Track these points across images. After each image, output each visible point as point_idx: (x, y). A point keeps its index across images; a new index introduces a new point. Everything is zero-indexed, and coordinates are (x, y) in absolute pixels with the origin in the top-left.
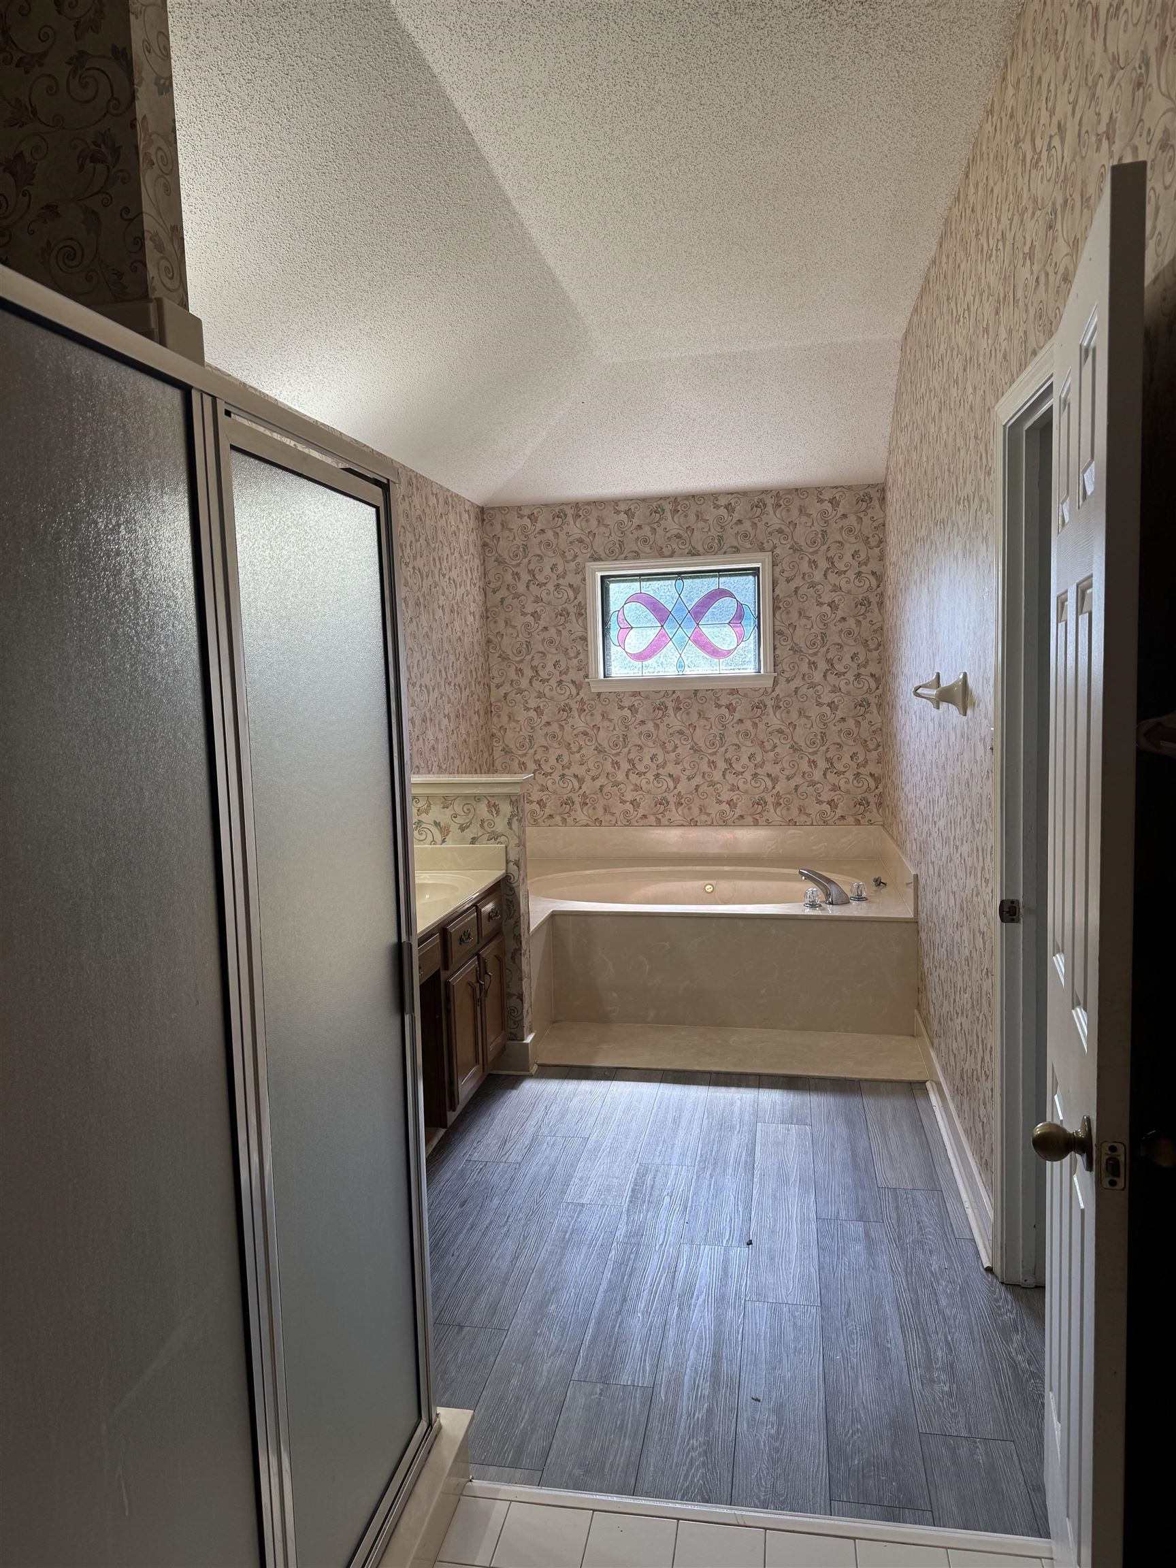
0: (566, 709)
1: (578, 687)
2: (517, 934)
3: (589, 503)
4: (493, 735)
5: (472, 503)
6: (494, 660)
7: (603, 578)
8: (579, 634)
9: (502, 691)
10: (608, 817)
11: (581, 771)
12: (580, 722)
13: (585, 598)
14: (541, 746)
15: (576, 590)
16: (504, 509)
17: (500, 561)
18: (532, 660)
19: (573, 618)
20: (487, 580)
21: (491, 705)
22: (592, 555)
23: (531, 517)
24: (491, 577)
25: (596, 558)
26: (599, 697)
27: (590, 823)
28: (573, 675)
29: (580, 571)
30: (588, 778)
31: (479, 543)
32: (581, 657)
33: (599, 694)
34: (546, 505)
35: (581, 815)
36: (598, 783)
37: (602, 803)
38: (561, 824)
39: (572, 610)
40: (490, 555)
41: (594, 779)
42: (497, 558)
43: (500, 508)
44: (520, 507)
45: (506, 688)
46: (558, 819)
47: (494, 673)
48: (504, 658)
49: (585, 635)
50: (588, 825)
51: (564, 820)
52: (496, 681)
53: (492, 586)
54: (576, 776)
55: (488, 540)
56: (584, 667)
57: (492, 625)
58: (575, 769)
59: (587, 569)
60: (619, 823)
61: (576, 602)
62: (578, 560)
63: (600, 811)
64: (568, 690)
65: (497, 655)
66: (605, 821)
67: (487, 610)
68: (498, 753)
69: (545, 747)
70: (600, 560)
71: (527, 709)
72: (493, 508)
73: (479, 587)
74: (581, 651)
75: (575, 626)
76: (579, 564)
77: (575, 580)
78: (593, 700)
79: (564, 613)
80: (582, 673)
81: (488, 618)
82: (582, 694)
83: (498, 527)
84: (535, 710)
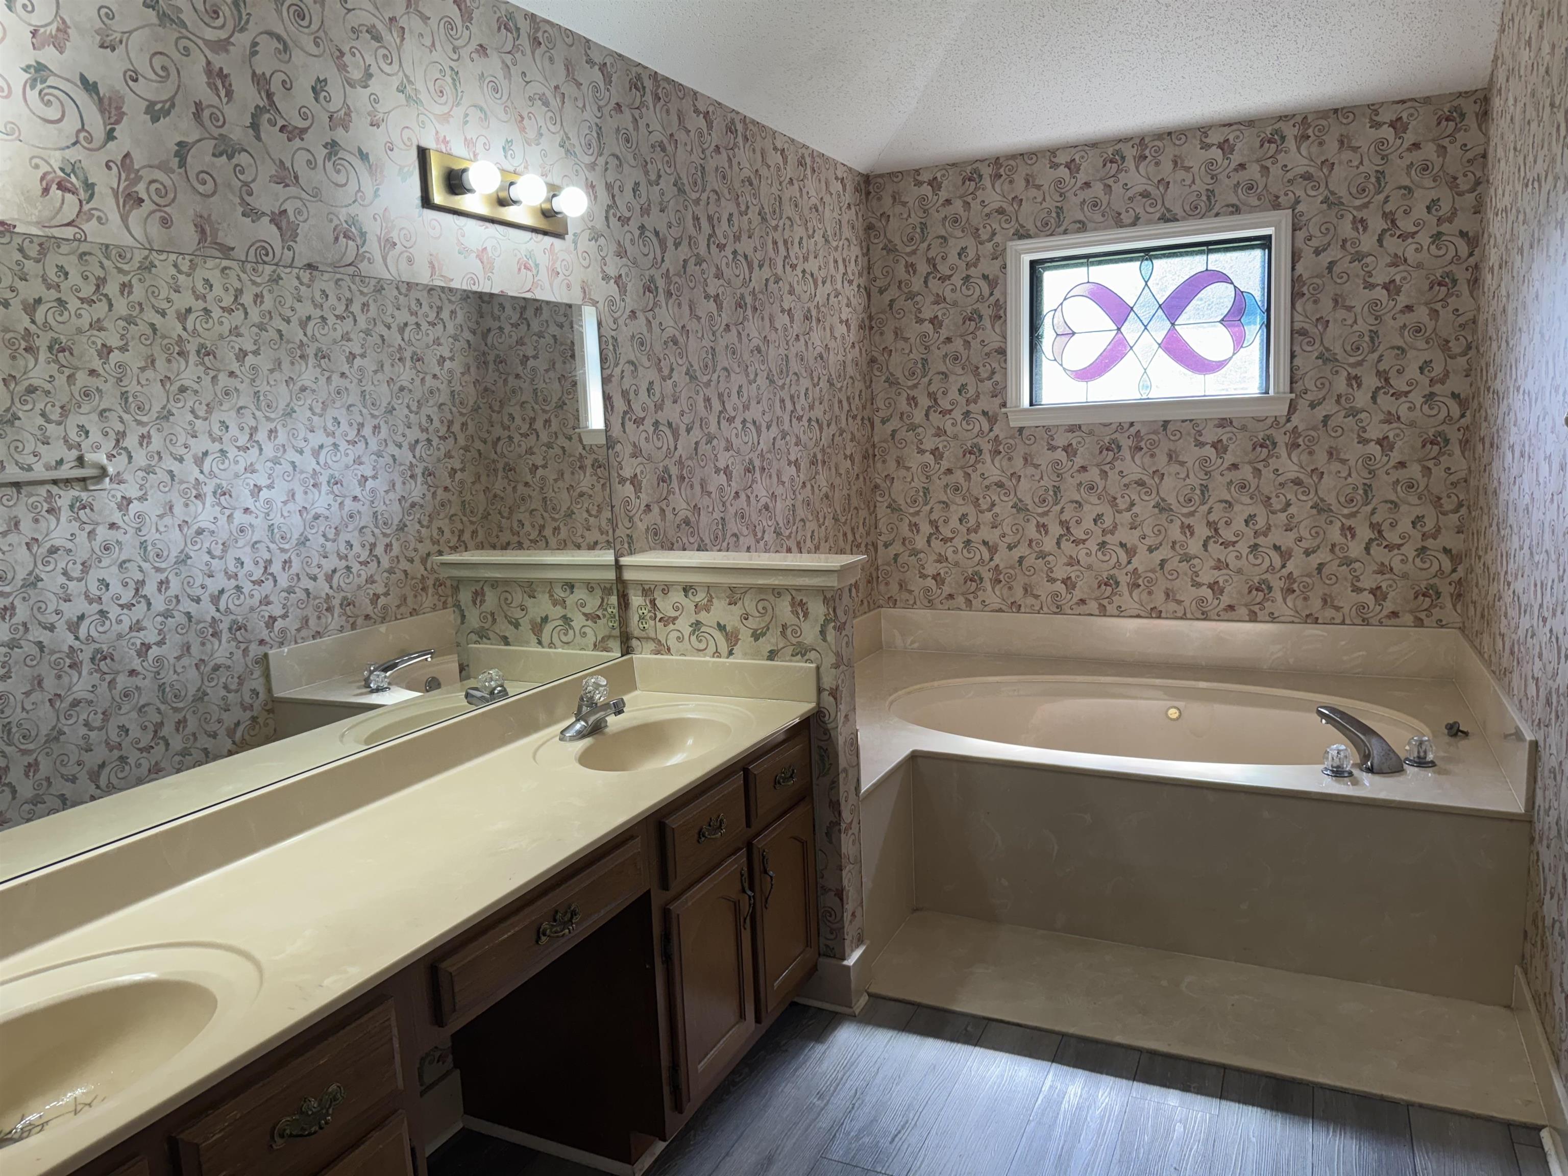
0: (975, 451)
1: (992, 419)
2: (834, 799)
3: (1013, 157)
4: (876, 487)
5: (850, 169)
6: (879, 385)
7: (1033, 264)
8: (996, 345)
9: (889, 427)
10: (1030, 600)
11: (992, 536)
12: (993, 469)
13: (1005, 294)
14: (940, 502)
15: (992, 282)
16: (894, 176)
17: (889, 249)
18: (930, 384)
19: (987, 322)
20: (872, 276)
21: (874, 446)
22: (1018, 231)
23: (934, 184)
24: (877, 272)
25: (1023, 234)
26: (1021, 434)
27: (1004, 607)
28: (986, 403)
29: (999, 255)
30: (1002, 547)
31: (859, 225)
32: (997, 377)
33: (1021, 430)
34: (953, 165)
35: (991, 595)
36: (1017, 553)
37: (1021, 580)
38: (964, 607)
39: (986, 312)
40: (876, 241)
41: (1010, 548)
42: (886, 245)
43: (891, 175)
44: (917, 171)
45: (894, 424)
46: (961, 600)
47: (880, 403)
48: (892, 382)
49: (1002, 345)
50: (1001, 610)
51: (969, 602)
52: (881, 414)
53: (879, 283)
54: (985, 543)
55: (873, 221)
56: (1000, 392)
57: (877, 338)
58: (985, 533)
59: (1008, 250)
60: (1045, 609)
61: (992, 300)
62: (997, 239)
63: (1019, 592)
64: (977, 424)
65: (884, 378)
66: (1026, 606)
67: (870, 318)
68: (882, 510)
69: (944, 502)
70: (1029, 236)
71: (921, 452)
72: (881, 176)
73: (859, 286)
74: (998, 368)
75: (989, 334)
76: (997, 245)
77: (988, 267)
78: (1012, 437)
79: (975, 317)
80: (998, 401)
81: (871, 328)
82: (997, 430)
83: (887, 200)
84: (932, 452)
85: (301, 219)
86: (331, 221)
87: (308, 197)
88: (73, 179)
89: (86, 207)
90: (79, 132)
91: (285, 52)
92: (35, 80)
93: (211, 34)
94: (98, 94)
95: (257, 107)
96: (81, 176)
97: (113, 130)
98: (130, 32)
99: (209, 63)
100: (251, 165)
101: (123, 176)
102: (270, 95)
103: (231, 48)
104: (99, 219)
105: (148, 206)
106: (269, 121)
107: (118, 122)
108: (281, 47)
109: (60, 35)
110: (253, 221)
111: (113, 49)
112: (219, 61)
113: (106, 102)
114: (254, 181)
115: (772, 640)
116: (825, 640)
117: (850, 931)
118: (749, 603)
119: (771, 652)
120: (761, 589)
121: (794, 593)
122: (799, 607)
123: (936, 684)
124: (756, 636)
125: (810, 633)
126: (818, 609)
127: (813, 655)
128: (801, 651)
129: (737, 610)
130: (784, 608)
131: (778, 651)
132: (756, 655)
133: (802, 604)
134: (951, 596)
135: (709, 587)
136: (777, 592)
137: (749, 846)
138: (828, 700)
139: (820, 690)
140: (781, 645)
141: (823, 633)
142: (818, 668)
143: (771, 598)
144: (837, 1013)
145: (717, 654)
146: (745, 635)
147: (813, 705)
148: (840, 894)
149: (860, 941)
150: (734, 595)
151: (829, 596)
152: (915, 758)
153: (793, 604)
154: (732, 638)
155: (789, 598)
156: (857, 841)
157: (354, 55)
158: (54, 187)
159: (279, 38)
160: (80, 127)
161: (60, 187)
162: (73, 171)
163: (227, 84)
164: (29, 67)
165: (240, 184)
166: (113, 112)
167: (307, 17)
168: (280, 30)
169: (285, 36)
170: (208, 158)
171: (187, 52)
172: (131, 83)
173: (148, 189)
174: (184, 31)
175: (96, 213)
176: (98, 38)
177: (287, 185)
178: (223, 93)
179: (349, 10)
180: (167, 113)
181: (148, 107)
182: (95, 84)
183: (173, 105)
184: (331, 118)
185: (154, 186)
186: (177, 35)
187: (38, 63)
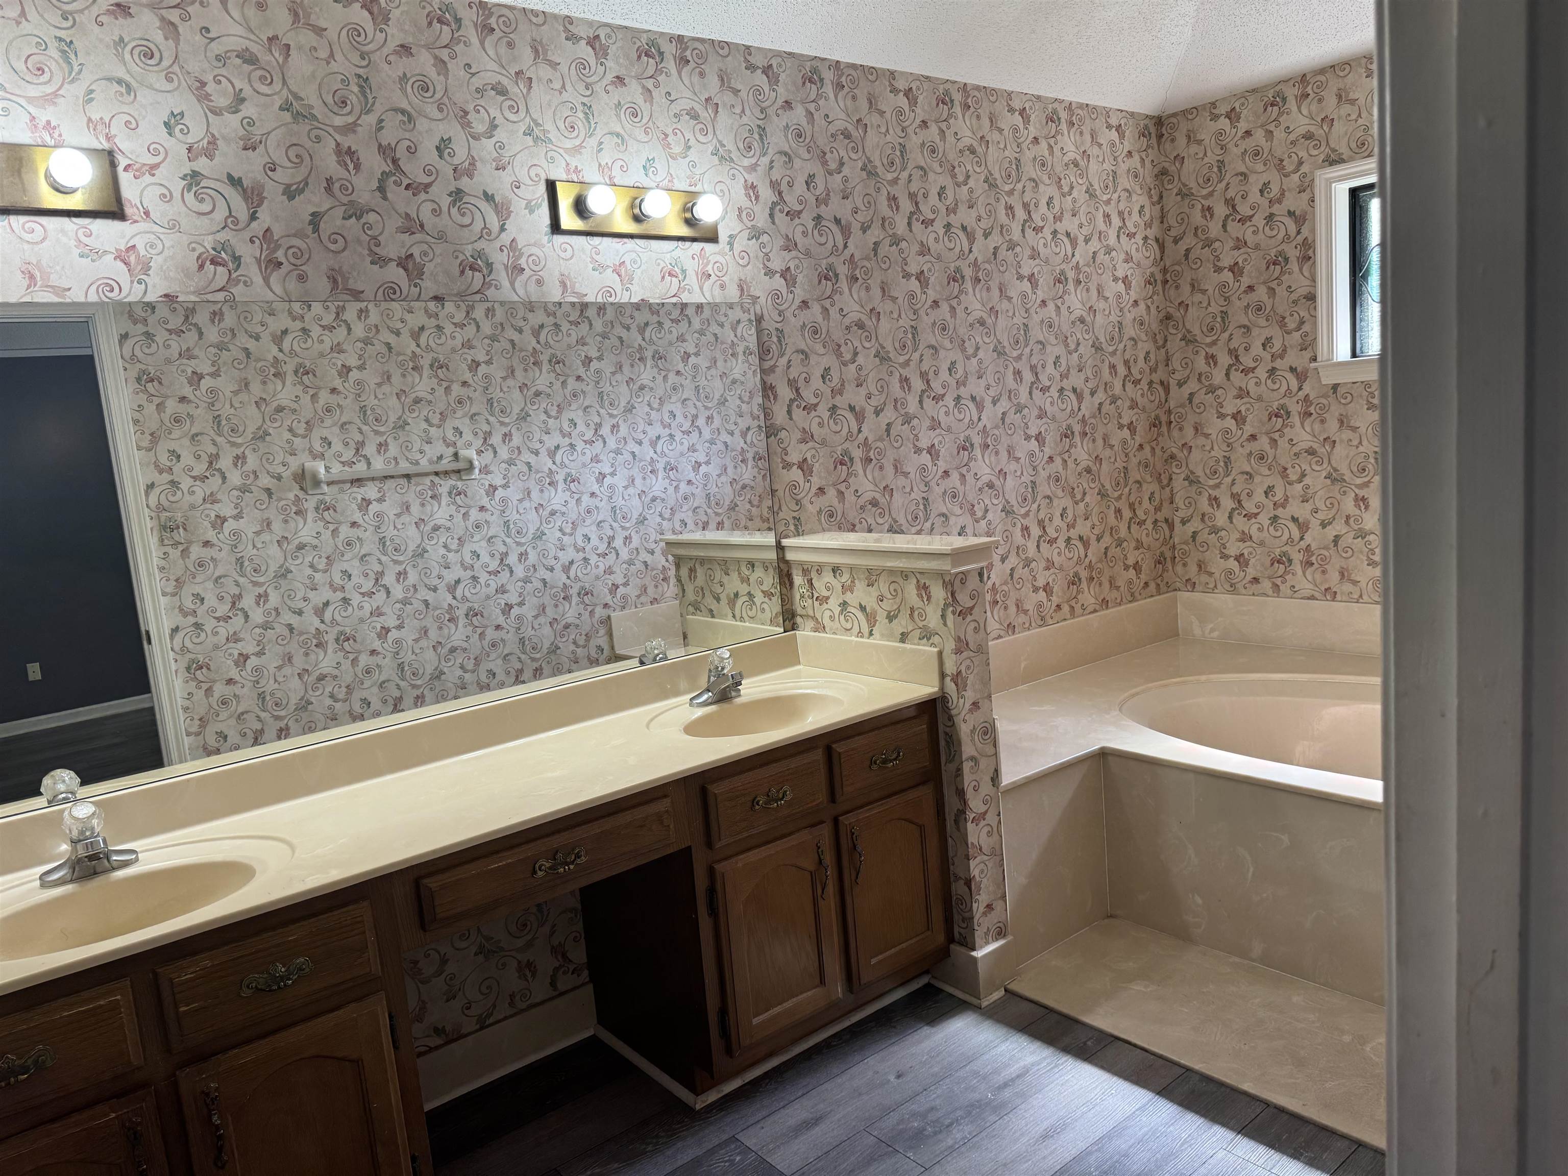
0: (1281, 413)
1: (1301, 376)
3: (1322, 71)
4: (1173, 457)
5: (1132, 114)
6: (1175, 344)
7: (1354, 193)
8: (1303, 291)
9: (1186, 390)
10: (1347, 587)
11: (1302, 511)
12: (1303, 434)
13: (1313, 230)
14: (1242, 473)
15: (1300, 219)
16: (1188, 113)
17: (1185, 194)
18: (1230, 339)
19: (1294, 266)
20: (1166, 225)
21: (1169, 412)
22: (1328, 156)
23: (1233, 116)
24: (1171, 220)
25: (1334, 161)
26: (1335, 392)
27: (1317, 595)
28: (1293, 358)
29: (1306, 187)
30: (1315, 524)
31: (1147, 173)
32: (1306, 328)
33: (1335, 387)
34: (1254, 91)
35: (1302, 580)
36: (1331, 532)
37: (1337, 563)
38: (1270, 592)
39: (1293, 253)
40: (1170, 187)
41: (1324, 525)
42: (1180, 190)
43: (1184, 112)
44: (1214, 104)
45: (1193, 386)
46: (1266, 585)
47: (1176, 363)
48: (1189, 340)
49: (1311, 289)
50: (1312, 598)
51: (1276, 587)
52: (1177, 376)
53: (1173, 233)
54: (1294, 519)
55: (1166, 165)
56: (1309, 344)
57: (1172, 292)
58: (1295, 508)
59: (1317, 182)
60: (1365, 598)
61: (1300, 239)
62: (1305, 168)
63: (1334, 576)
64: (1284, 383)
65: (1180, 336)
66: (1342, 593)
67: (1165, 271)
68: (1179, 483)
69: (1247, 473)
70: (1341, 161)
71: (1222, 416)
72: (1174, 115)
73: (1146, 238)
74: (1307, 316)
75: (1297, 279)
76: (1305, 175)
77: (1292, 202)
78: (1325, 396)
79: (1279, 261)
80: (1307, 354)
81: (1166, 282)
82: (1307, 388)
83: (1182, 141)
84: (1234, 417)
85: (426, 259)
86: (457, 257)
87: (433, 240)
88: (223, 255)
89: (234, 275)
90: (226, 219)
91: (410, 122)
92: (191, 184)
93: (338, 121)
94: (242, 186)
95: (383, 173)
96: (230, 252)
97: (255, 212)
98: (269, 133)
99: (338, 145)
100: (378, 222)
101: (265, 246)
102: (395, 161)
103: (359, 129)
104: (245, 283)
105: (286, 267)
106: (395, 182)
107: (259, 206)
108: (405, 119)
109: (211, 147)
110: (381, 267)
111: (254, 149)
112: (347, 141)
113: (249, 191)
114: (381, 234)
115: (902, 623)
116: (945, 624)
117: (982, 923)
118: (883, 586)
119: (902, 634)
120: (891, 571)
121: (918, 575)
122: (923, 589)
123: (1203, 678)
124: (891, 618)
125: (933, 620)
126: (939, 593)
127: (936, 639)
128: (927, 635)
129: (874, 592)
130: (911, 590)
131: (908, 633)
132: (889, 636)
133: (925, 587)
134: (1256, 580)
135: (852, 568)
136: (905, 575)
137: (836, 821)
138: (950, 687)
139: (943, 676)
140: (910, 628)
141: (943, 616)
142: (940, 653)
143: (900, 580)
144: (965, 1002)
145: (860, 634)
146: (881, 617)
147: (936, 689)
148: (968, 882)
149: (1001, 933)
150: (872, 576)
151: (947, 579)
152: (1104, 755)
153: (918, 587)
154: (871, 619)
155: (915, 581)
156: (995, 831)
157: (478, 112)
158: (208, 263)
159: (403, 112)
160: (227, 214)
161: (213, 262)
162: (223, 249)
163: (355, 159)
164: (186, 175)
165: (368, 238)
166: (255, 198)
167: (431, 89)
168: (404, 105)
169: (409, 109)
170: (339, 222)
171: (318, 139)
172: (270, 173)
173: (286, 254)
174: (315, 123)
175: (242, 278)
176: (242, 143)
177: (413, 233)
178: (351, 167)
179: (473, 74)
180: (302, 191)
181: (285, 189)
182: (240, 179)
183: (307, 184)
184: (455, 170)
185: (291, 251)
186: (308, 127)
187: (193, 171)
